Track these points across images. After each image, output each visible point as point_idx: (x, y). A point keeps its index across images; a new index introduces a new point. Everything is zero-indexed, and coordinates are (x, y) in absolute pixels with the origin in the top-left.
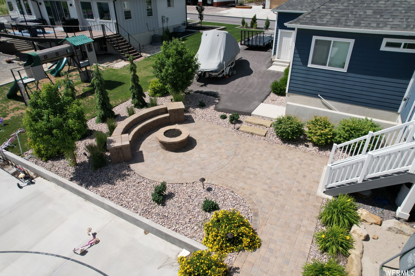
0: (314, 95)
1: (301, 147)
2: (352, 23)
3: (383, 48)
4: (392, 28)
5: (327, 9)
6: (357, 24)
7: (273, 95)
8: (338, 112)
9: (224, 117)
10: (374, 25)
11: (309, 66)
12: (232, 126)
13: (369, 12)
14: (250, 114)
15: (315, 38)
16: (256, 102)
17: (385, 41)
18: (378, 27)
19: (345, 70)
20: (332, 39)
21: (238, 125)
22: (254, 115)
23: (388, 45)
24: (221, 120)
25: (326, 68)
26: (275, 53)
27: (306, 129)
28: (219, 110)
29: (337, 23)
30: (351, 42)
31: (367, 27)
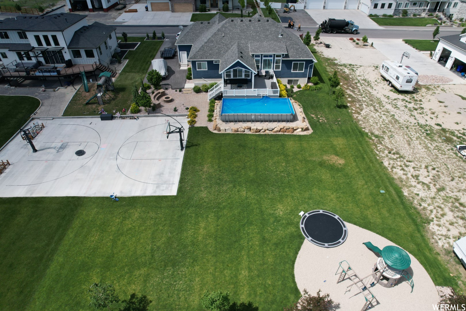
0: (201, 78)
1: (202, 93)
3: (214, 63)
4: (214, 59)
5: (198, 54)
6: (206, 58)
7: (187, 80)
8: (209, 82)
9: (176, 91)
11: (197, 70)
12: (181, 93)
13: (208, 54)
14: (184, 88)
15: (197, 62)
16: (184, 84)
17: (214, 61)
18: (211, 58)
19: (207, 70)
20: (201, 62)
21: (182, 92)
24: (176, 92)
25: (202, 70)
26: (180, 61)
27: (201, 88)
28: (173, 89)
29: (201, 58)
30: (206, 62)
31: (209, 59)
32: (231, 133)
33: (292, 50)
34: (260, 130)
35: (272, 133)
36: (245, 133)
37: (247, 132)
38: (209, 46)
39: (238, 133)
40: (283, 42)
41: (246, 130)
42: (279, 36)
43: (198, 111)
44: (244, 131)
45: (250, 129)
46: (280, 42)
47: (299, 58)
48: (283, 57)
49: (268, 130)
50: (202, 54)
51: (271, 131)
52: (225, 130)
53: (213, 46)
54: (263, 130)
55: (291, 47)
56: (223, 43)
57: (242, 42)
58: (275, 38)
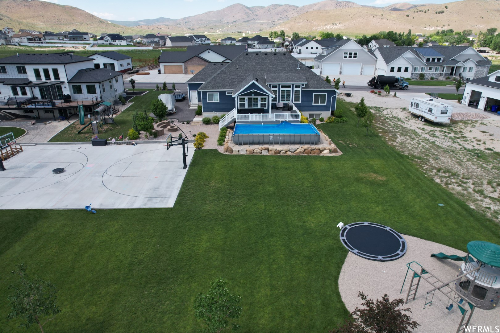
0: (212, 111)
1: (211, 125)
2: (217, 88)
3: (227, 94)
4: (227, 89)
5: (209, 85)
6: (218, 89)
7: (196, 116)
8: (221, 114)
9: (183, 123)
10: (222, 88)
11: (208, 102)
12: (188, 124)
13: (221, 85)
14: (192, 121)
15: (208, 93)
16: (192, 118)
17: (227, 92)
18: (223, 89)
19: (219, 102)
20: (213, 93)
21: (190, 124)
22: (194, 121)
23: (228, 93)
25: (213, 102)
26: (190, 102)
27: (211, 120)
28: (180, 122)
29: (213, 88)
30: (218, 93)
31: (221, 89)
32: (245, 154)
33: (312, 81)
34: (280, 151)
35: (294, 155)
36: (262, 154)
37: (265, 153)
38: (221, 78)
39: (253, 154)
40: (302, 74)
41: (263, 151)
42: (298, 69)
43: (207, 137)
44: (261, 153)
45: (268, 150)
46: (299, 74)
47: (320, 88)
48: (303, 88)
49: (289, 151)
50: (214, 85)
51: (293, 152)
52: (239, 151)
53: (226, 77)
54: (283, 152)
55: (311, 79)
56: (237, 75)
57: (257, 73)
58: (293, 70)
